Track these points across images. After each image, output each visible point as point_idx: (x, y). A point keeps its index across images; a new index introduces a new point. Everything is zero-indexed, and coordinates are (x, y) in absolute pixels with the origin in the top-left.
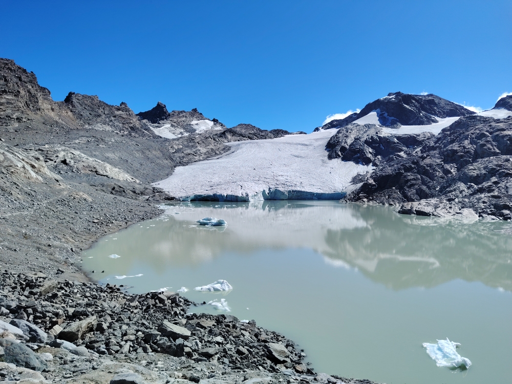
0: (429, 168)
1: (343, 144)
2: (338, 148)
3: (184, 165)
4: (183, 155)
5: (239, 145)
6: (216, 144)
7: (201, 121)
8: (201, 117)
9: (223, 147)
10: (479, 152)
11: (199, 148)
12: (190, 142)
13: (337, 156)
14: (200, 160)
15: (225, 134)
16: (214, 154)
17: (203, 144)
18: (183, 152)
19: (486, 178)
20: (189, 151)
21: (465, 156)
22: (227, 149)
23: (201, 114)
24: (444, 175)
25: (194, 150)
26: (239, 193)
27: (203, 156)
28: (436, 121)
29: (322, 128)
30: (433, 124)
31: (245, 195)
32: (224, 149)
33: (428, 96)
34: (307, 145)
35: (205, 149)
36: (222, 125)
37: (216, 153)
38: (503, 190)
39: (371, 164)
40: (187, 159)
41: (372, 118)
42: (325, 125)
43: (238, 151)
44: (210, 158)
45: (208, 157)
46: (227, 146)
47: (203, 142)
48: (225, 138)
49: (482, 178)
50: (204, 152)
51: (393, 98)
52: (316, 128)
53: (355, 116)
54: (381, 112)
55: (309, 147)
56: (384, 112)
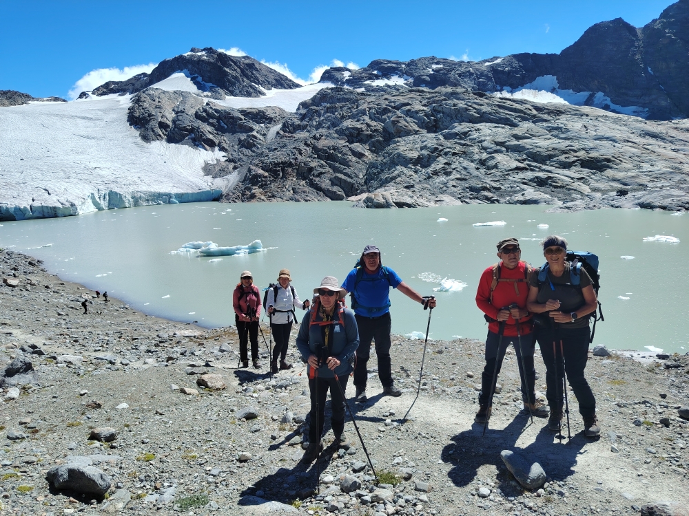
0: (332, 151)
1: (160, 119)
2: (154, 124)
10: (392, 130)
19: (431, 159)
21: (375, 136)
24: (358, 160)
26: (52, 201)
28: (263, 94)
29: (93, 93)
30: (262, 97)
31: (68, 205)
33: (244, 57)
34: (91, 119)
38: (462, 172)
39: (217, 148)
41: (179, 82)
42: (97, 89)
49: (425, 160)
51: (203, 55)
52: (82, 93)
53: (144, 77)
54: (191, 74)
55: (98, 122)
56: (196, 75)
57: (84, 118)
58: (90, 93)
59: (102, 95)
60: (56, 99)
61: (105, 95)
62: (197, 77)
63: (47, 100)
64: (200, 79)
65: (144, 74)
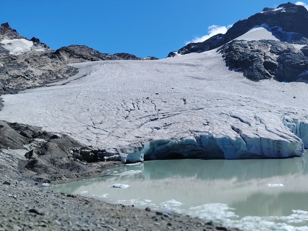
1: (264, 60)
2: (258, 65)
3: (11, 93)
4: (7, 76)
5: (90, 66)
6: (55, 64)
7: (15, 40)
8: (14, 34)
9: (67, 69)
11: (30, 68)
12: (10, 62)
13: (265, 76)
14: (36, 87)
15: (59, 54)
16: (55, 78)
17: (35, 63)
18: (7, 73)
20: (15, 72)
22: (73, 71)
23: (15, 31)
25: (24, 71)
27: (38, 80)
32: (68, 71)
35: (39, 71)
36: (45, 46)
37: (57, 77)
40: (15, 84)
43: (92, 74)
44: (50, 84)
45: (47, 83)
46: (71, 68)
47: (35, 60)
48: (60, 58)
50: (39, 75)
51: (282, 10)
52: (170, 53)
53: (219, 37)
54: (270, 26)
55: (200, 68)
56: (276, 27)
57: (187, 65)
58: (176, 53)
59: (185, 53)
60: (152, 58)
61: (187, 53)
62: (278, 28)
63: (146, 59)
64: (280, 29)
65: (220, 35)
